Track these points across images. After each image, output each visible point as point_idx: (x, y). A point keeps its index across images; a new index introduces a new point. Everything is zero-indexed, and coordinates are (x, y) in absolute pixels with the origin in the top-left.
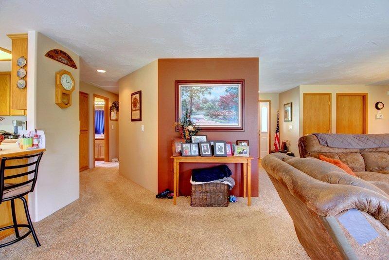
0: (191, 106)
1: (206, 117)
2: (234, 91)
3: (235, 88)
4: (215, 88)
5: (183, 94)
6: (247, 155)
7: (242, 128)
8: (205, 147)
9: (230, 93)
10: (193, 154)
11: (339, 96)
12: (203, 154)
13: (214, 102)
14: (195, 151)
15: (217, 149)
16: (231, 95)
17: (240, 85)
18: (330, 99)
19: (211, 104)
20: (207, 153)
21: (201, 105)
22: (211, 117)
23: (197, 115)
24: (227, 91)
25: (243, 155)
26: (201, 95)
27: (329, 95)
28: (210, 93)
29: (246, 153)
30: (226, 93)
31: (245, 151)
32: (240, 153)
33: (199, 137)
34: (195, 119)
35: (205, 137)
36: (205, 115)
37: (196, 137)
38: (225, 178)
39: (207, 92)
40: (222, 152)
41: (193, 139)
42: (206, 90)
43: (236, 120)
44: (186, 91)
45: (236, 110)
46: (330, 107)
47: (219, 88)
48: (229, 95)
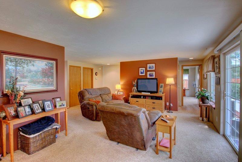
0: (16, 74)
1: (30, 83)
2: (51, 65)
3: (52, 63)
4: (37, 62)
5: (7, 63)
6: (65, 106)
7: (56, 90)
8: (37, 107)
9: (48, 66)
10: (27, 114)
11: (84, 68)
12: (37, 112)
13: (36, 72)
14: (29, 112)
15: (46, 106)
16: (49, 68)
17: (55, 62)
18: (80, 69)
19: (35, 73)
20: (39, 111)
21: (25, 74)
22: (35, 83)
23: (21, 82)
24: (46, 65)
25: (63, 107)
26: (25, 66)
27: (80, 67)
28: (33, 65)
29: (64, 105)
30: (45, 66)
31: (63, 104)
32: (60, 106)
33: (26, 100)
34: (22, 85)
35: (30, 99)
36: (29, 82)
37: (24, 100)
38: (54, 124)
39: (30, 64)
40: (50, 107)
41: (22, 102)
42: (30, 63)
43: (52, 85)
44: (11, 61)
45: (52, 78)
46: (81, 73)
47: (41, 62)
48: (47, 68)
